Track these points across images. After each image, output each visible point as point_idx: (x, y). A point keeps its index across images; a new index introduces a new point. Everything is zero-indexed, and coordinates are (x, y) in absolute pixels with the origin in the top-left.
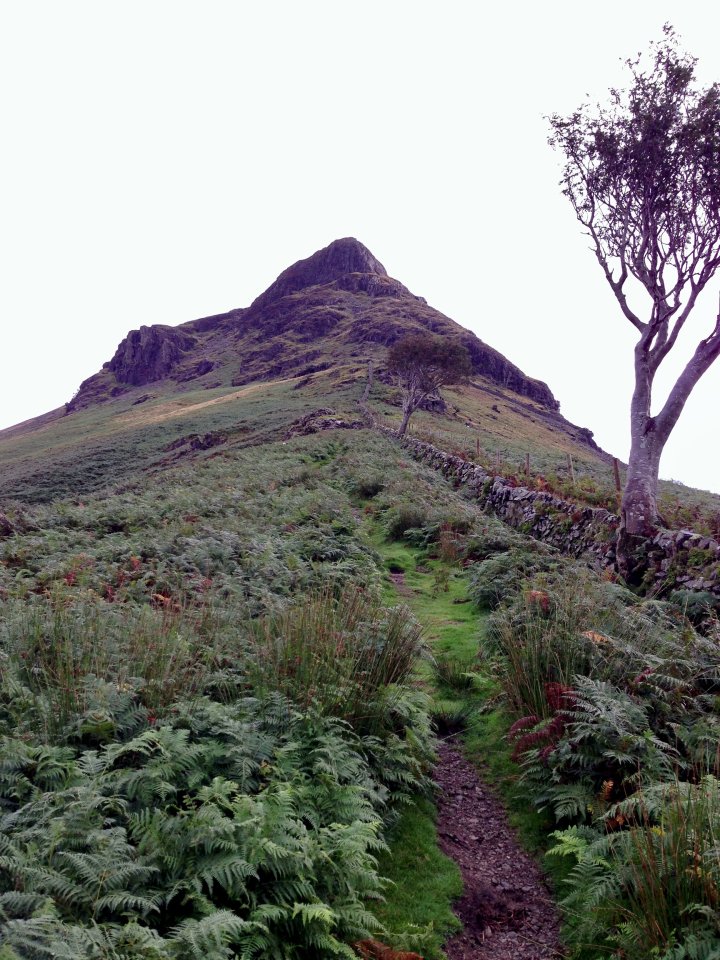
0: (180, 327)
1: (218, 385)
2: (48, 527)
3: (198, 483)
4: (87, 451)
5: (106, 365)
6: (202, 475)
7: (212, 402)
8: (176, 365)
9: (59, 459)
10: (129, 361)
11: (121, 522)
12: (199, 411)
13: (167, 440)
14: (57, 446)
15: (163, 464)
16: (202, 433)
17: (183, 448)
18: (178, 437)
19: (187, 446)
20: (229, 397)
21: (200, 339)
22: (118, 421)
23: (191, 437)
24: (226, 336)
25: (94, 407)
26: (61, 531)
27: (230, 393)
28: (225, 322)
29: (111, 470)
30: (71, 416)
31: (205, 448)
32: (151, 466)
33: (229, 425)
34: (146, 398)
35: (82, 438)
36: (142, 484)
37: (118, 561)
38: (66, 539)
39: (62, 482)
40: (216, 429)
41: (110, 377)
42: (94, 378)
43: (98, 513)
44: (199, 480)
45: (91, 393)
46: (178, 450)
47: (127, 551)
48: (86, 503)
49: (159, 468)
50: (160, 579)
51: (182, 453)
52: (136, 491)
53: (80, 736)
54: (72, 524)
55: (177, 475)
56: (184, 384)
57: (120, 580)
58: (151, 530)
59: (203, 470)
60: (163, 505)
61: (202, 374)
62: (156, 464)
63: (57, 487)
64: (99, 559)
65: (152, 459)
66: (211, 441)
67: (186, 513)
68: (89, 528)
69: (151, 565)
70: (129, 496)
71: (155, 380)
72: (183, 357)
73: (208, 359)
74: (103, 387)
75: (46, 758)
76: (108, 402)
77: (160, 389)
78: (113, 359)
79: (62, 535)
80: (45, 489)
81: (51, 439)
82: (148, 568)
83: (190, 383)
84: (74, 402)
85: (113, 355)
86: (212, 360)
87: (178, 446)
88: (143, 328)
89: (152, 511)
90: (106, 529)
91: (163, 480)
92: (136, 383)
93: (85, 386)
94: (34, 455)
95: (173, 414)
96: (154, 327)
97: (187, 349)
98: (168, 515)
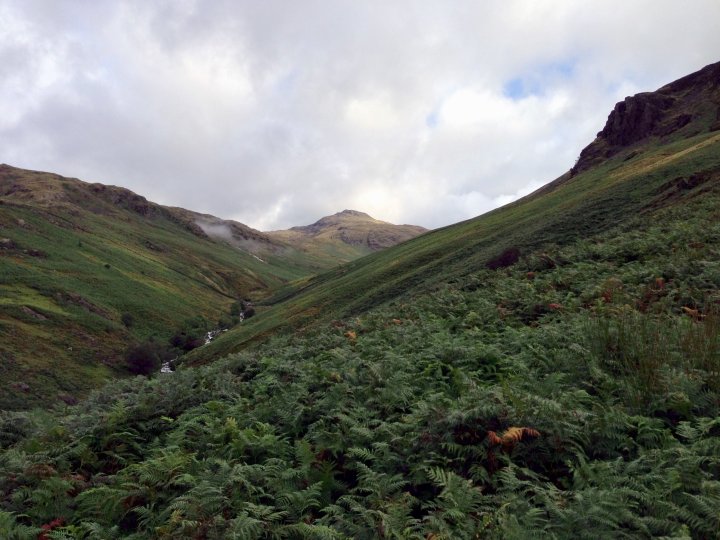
0: (659, 92)
1: (696, 133)
2: (578, 261)
3: (693, 217)
4: (590, 203)
5: (599, 134)
6: (696, 210)
7: (694, 148)
8: (658, 123)
9: (570, 211)
10: (618, 128)
11: (635, 253)
12: (681, 157)
13: (656, 185)
14: (567, 202)
15: (654, 205)
16: (686, 175)
17: (671, 190)
18: (665, 181)
19: (674, 188)
20: (708, 142)
21: (677, 97)
22: (612, 176)
23: (677, 180)
24: (701, 90)
25: (592, 169)
26: (590, 263)
27: (709, 138)
28: (699, 79)
29: (611, 215)
30: (575, 178)
31: (690, 188)
32: (643, 208)
33: (709, 166)
34: (634, 155)
35: (584, 194)
36: (644, 222)
37: (643, 282)
38: (595, 269)
39: (573, 229)
40: (699, 170)
41: (603, 143)
42: (591, 146)
43: (615, 247)
44: (694, 213)
45: (589, 157)
46: (666, 193)
47: (649, 275)
48: (602, 241)
49: (650, 209)
50: (685, 295)
51: (670, 195)
52: (641, 228)
53: (665, 411)
54: (596, 257)
55: (674, 211)
56: (666, 137)
57: (649, 297)
58: (662, 258)
59: (695, 205)
60: (668, 237)
61: (680, 127)
62: (647, 206)
63: (571, 232)
64: (626, 282)
65: (644, 202)
66: (695, 181)
67: (690, 242)
68: (610, 259)
69: (673, 284)
70: (636, 233)
71: (640, 138)
72: (664, 115)
73: (686, 112)
74: (598, 151)
75: (643, 425)
76: (603, 163)
77: (645, 146)
78: (605, 129)
79: (591, 266)
80: (562, 235)
81: (562, 197)
82: (672, 287)
83: (672, 135)
84: (576, 167)
85: (605, 125)
86: (689, 113)
87: (666, 189)
88: (628, 99)
89: (660, 242)
90: (623, 260)
91: (661, 218)
92: (625, 144)
93: (585, 153)
94: (551, 210)
95: (659, 163)
96: (637, 95)
97: (667, 108)
98: (674, 244)
